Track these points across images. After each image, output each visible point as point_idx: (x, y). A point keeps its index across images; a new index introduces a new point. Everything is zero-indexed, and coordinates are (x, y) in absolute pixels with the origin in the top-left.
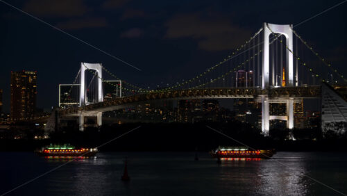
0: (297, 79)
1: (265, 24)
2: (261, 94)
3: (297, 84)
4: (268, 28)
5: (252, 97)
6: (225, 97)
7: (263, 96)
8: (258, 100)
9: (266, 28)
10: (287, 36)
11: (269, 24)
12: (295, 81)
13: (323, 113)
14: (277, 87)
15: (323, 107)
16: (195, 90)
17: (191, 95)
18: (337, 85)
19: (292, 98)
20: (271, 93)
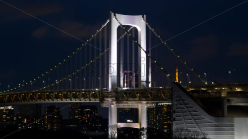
0: (150, 80)
1: (113, 14)
2: (108, 97)
3: (150, 85)
4: (116, 19)
5: (97, 101)
6: (68, 101)
7: (110, 100)
8: (104, 105)
9: (114, 19)
10: (139, 29)
11: (116, 14)
12: (147, 82)
13: (174, 119)
14: (125, 88)
15: (174, 112)
16: (36, 93)
17: (32, 98)
18: (191, 86)
19: (145, 102)
20: (119, 96)
